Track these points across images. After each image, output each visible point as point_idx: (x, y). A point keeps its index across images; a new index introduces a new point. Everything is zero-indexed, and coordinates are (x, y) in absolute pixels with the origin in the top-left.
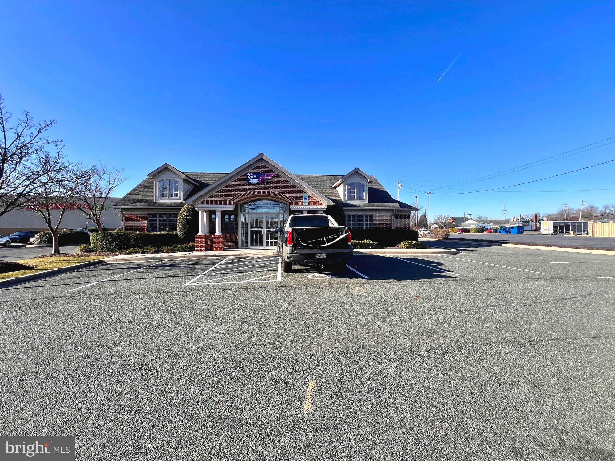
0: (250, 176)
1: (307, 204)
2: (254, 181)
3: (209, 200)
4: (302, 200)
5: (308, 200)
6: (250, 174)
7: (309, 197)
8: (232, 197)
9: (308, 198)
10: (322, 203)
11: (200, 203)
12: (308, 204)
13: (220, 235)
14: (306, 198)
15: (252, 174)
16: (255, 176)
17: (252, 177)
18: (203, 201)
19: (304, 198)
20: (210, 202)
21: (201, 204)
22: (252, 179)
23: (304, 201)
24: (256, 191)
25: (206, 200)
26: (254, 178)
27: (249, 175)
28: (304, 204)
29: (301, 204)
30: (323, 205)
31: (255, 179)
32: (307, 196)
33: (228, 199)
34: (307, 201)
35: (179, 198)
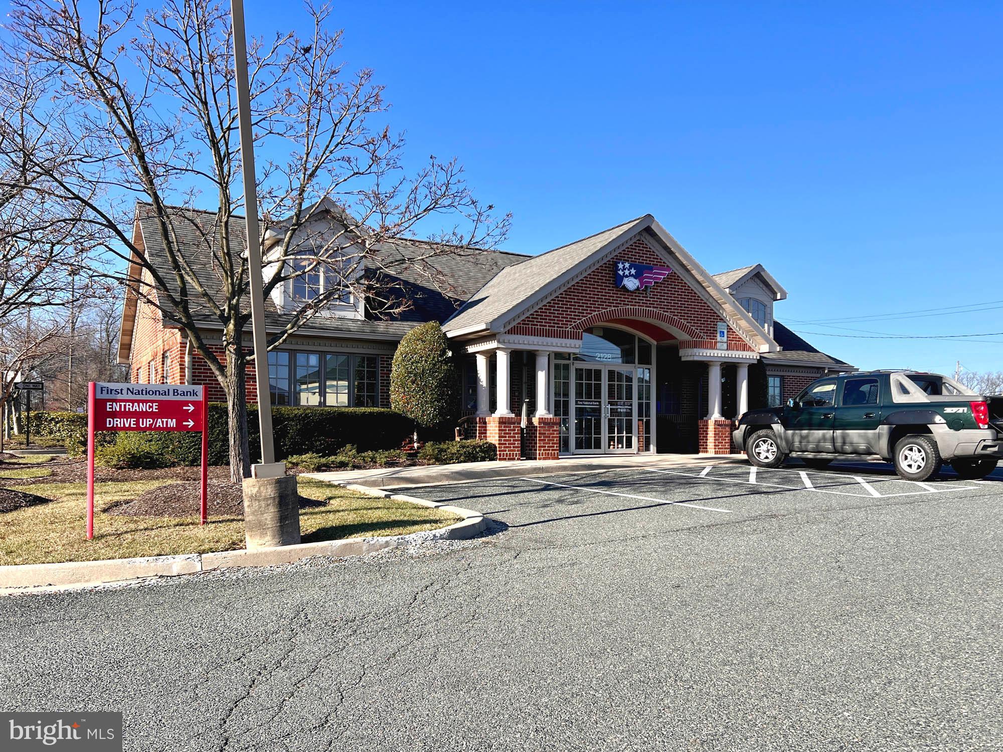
0: (624, 269)
1: (725, 345)
2: (631, 284)
3: (529, 324)
4: (716, 336)
5: (728, 337)
6: (622, 264)
7: (729, 329)
8: (578, 319)
9: (728, 332)
10: (753, 346)
11: (509, 330)
12: (726, 348)
13: (551, 416)
14: (723, 332)
15: (627, 265)
16: (633, 271)
17: (627, 272)
18: (515, 326)
19: (720, 332)
20: (532, 328)
21: (512, 334)
22: (627, 276)
23: (719, 338)
24: (629, 307)
25: (523, 324)
26: (631, 275)
27: (621, 266)
28: (719, 345)
29: (713, 347)
30: (753, 351)
31: (632, 279)
32: (726, 328)
33: (571, 325)
34: (725, 339)
35: (355, 307)
